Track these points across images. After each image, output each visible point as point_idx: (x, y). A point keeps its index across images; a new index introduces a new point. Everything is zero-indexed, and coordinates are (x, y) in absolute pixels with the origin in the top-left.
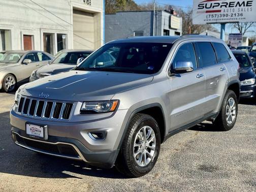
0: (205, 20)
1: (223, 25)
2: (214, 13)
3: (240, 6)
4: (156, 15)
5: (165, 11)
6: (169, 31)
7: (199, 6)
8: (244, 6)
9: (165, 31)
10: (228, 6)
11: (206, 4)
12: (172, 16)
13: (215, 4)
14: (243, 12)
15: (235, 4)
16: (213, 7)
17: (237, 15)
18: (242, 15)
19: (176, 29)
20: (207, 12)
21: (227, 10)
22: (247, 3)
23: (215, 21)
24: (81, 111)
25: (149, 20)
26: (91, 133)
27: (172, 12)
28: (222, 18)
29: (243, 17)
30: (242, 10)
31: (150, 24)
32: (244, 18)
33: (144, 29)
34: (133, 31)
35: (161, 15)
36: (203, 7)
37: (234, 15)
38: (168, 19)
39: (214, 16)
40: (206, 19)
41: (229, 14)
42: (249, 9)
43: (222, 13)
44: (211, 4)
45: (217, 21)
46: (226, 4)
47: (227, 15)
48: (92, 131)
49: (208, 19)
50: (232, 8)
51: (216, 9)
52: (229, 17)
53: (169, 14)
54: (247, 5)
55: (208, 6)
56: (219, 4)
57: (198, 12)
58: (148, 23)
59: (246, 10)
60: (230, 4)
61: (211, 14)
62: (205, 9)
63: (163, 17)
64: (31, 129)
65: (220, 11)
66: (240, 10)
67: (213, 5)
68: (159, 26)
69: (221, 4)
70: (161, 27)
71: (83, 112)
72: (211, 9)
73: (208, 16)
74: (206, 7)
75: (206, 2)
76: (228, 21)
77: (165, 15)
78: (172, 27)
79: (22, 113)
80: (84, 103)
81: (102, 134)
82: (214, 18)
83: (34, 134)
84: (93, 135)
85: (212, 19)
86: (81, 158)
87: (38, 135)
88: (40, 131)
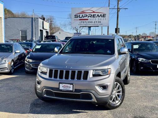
0: (79, 25)
1: (90, 27)
2: (84, 21)
3: (99, 17)
4: (35, 20)
5: (40, 18)
6: (42, 30)
7: (75, 16)
8: (101, 17)
9: (41, 30)
10: (92, 17)
11: (79, 15)
12: (44, 21)
13: (84, 15)
14: (101, 21)
15: (96, 15)
16: (84, 17)
17: (97, 22)
18: (100, 22)
19: (46, 30)
20: (80, 20)
21: (92, 19)
22: (103, 16)
23: (85, 26)
24: (93, 75)
25: (30, 23)
26: (100, 86)
27: (44, 19)
28: (89, 23)
29: (101, 23)
30: (100, 20)
31: (31, 26)
33: (27, 29)
34: (20, 30)
35: (38, 21)
36: (78, 17)
37: (96, 22)
38: (42, 23)
39: (84, 22)
41: (93, 21)
42: (104, 19)
43: (89, 21)
44: (82, 15)
45: (86, 26)
46: (91, 16)
47: (92, 22)
48: (100, 85)
49: (81, 24)
50: (95, 18)
51: (85, 18)
52: (93, 23)
53: (42, 20)
54: (103, 17)
55: (81, 16)
56: (87, 15)
57: (75, 20)
58: (30, 26)
59: (103, 19)
60: (93, 16)
61: (83, 21)
62: (79, 18)
63: (39, 22)
64: (63, 87)
65: (88, 19)
66: (99, 19)
67: (83, 16)
68: (37, 27)
69: (88, 16)
70: (38, 28)
71: (94, 75)
72: (83, 18)
73: (81, 22)
74: (79, 17)
75: (79, 14)
76: (93, 25)
77: (40, 21)
78: (44, 28)
79: (53, 78)
80: (94, 71)
81: (105, 87)
82: (84, 23)
83: (65, 89)
84: (101, 87)
85: (83, 24)
86: (94, 100)
87: (68, 89)
88: (70, 87)
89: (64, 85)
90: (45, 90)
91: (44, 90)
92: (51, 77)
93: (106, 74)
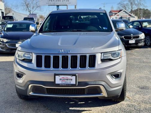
1: (58, 6)
17: (66, 1)
19: (2, 10)
23: (53, 4)
24: (101, 60)
28: (57, 2)
32: (70, 3)
37: (64, 1)
40: (48, 2)
45: (55, 4)
48: (112, 74)
52: (61, 2)
64: (60, 79)
71: (103, 61)
76: (61, 4)
79: (43, 68)
80: (102, 54)
81: (118, 75)
82: (53, 2)
83: (64, 83)
84: (113, 76)
85: (51, 2)
86: (104, 94)
87: (68, 82)
88: (72, 80)
89: (61, 77)
90: (32, 86)
91: (30, 86)
92: (41, 66)
93: (118, 58)
